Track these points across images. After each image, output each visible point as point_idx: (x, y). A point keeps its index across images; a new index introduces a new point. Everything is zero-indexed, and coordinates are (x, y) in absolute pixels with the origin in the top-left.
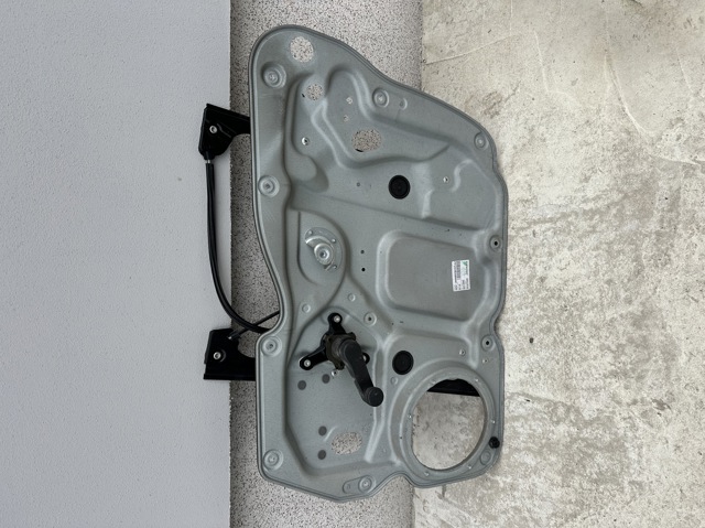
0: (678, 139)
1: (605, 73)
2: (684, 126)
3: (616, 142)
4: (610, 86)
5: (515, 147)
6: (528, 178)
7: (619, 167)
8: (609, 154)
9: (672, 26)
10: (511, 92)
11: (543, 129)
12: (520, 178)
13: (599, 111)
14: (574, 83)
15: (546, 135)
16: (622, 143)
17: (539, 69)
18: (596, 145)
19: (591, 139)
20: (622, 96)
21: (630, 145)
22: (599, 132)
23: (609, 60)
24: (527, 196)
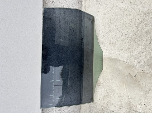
0: (141, 108)
1: (125, 87)
2: (142, 105)
3: (127, 103)
4: (126, 91)
5: (104, 95)
6: (107, 103)
7: (128, 108)
8: (126, 105)
9: (139, 84)
10: (103, 82)
11: (110, 94)
12: (105, 102)
13: (123, 95)
14: (118, 86)
15: (111, 95)
16: (128, 104)
17: (110, 80)
18: (123, 102)
19: (121, 100)
20: (128, 94)
21: (130, 105)
22: (123, 99)
23: (125, 85)
24: (107, 107)
